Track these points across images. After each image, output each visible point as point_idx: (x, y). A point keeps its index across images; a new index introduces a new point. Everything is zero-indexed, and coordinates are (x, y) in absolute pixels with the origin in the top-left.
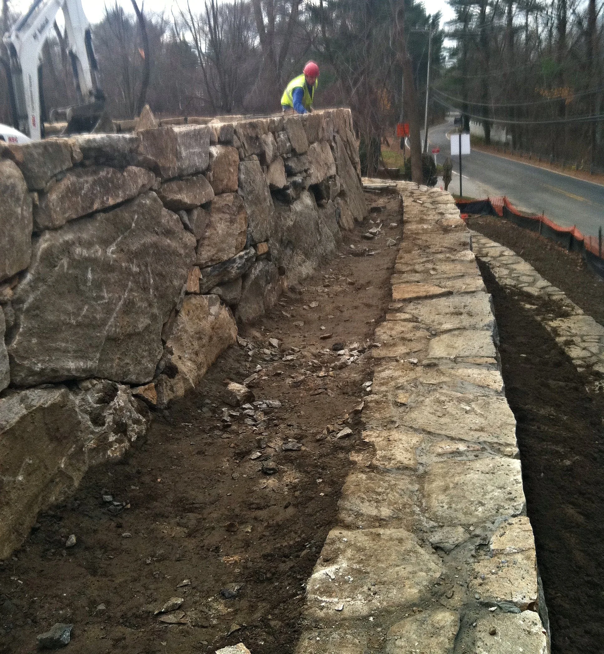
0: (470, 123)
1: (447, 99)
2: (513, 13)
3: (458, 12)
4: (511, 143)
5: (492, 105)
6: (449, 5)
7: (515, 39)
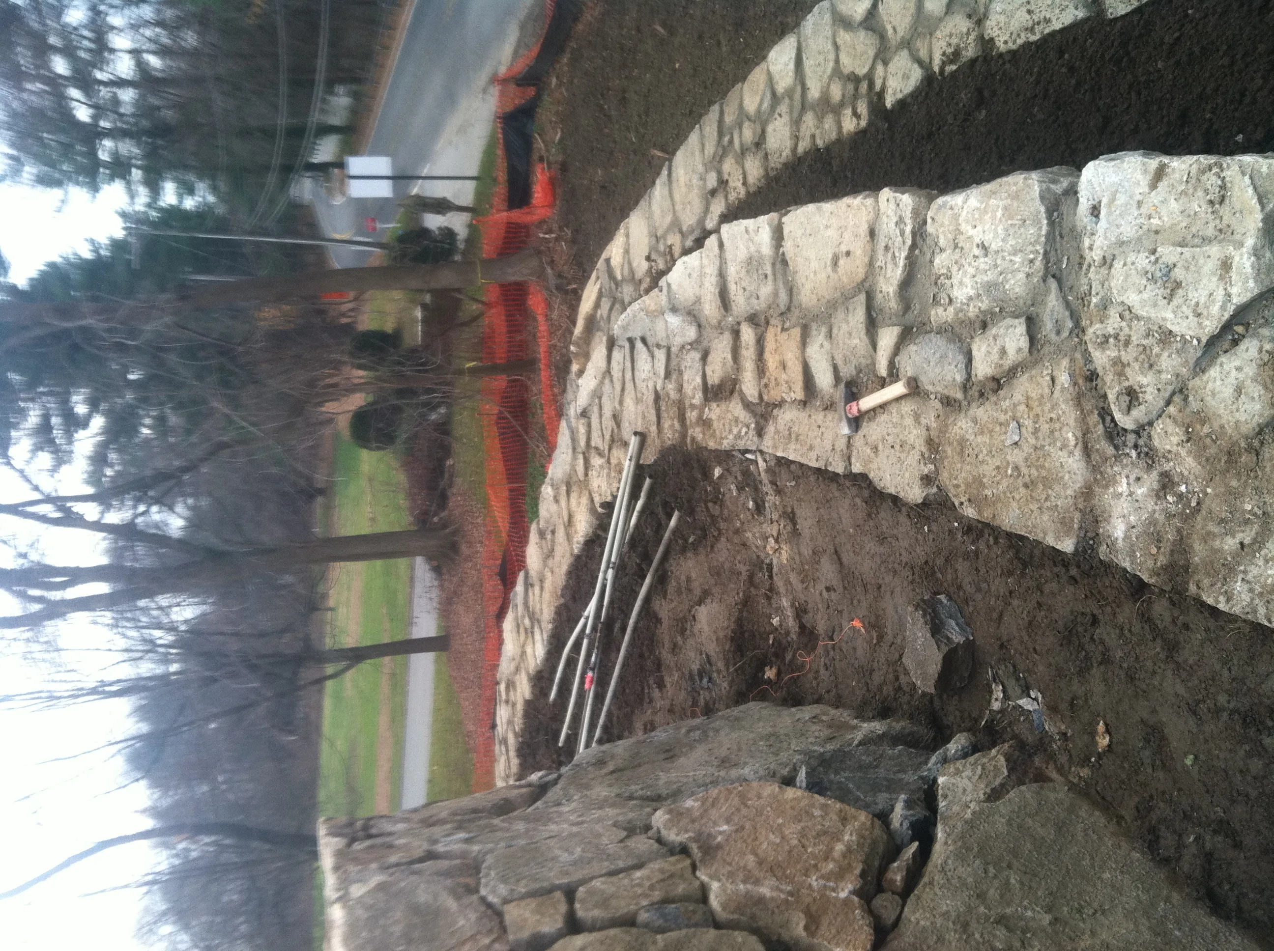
0: (315, 161)
1: (272, 201)
2: (111, 77)
3: (112, 178)
4: (354, 87)
5: (282, 121)
6: (97, 195)
7: (159, 75)
